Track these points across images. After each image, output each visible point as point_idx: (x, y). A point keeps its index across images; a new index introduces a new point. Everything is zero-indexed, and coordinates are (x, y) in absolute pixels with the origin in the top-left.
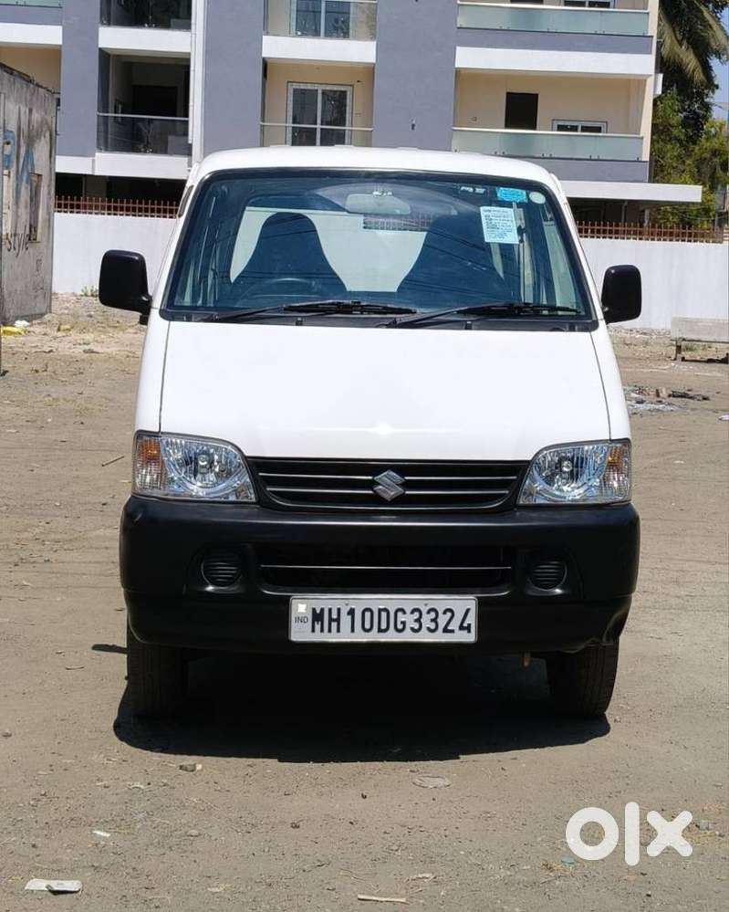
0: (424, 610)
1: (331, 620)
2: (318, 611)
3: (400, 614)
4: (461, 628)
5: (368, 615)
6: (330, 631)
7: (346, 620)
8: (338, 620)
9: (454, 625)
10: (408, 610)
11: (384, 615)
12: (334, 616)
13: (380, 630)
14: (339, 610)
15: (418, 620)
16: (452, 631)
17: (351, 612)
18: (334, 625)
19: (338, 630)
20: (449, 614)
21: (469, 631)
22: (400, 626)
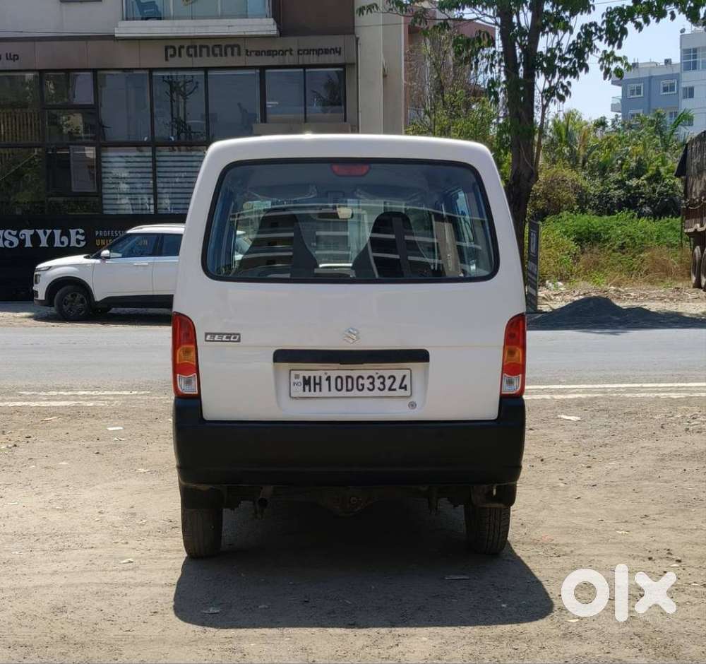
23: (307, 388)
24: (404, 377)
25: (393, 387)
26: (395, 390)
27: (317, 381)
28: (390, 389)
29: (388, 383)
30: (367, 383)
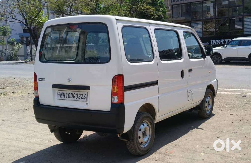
23: (61, 96)
24: (85, 94)
25: (82, 98)
26: (82, 99)
27: (64, 94)
28: (81, 99)
29: (81, 96)
30: (76, 95)
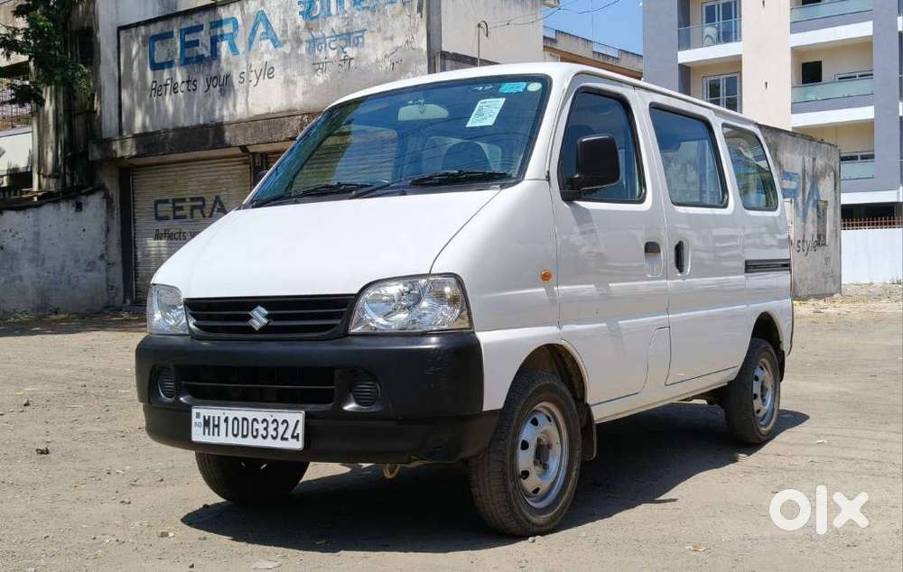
0: (270, 420)
1: (214, 426)
2: (207, 418)
3: (255, 423)
4: (293, 437)
5: (236, 422)
6: (213, 435)
7: (223, 425)
8: (218, 426)
9: (288, 435)
10: (260, 420)
11: (245, 423)
12: (216, 423)
13: (244, 436)
14: (219, 417)
15: (266, 429)
16: (286, 439)
17: (226, 420)
18: (216, 429)
19: (218, 435)
20: (285, 425)
21: (298, 440)
22: (255, 434)
